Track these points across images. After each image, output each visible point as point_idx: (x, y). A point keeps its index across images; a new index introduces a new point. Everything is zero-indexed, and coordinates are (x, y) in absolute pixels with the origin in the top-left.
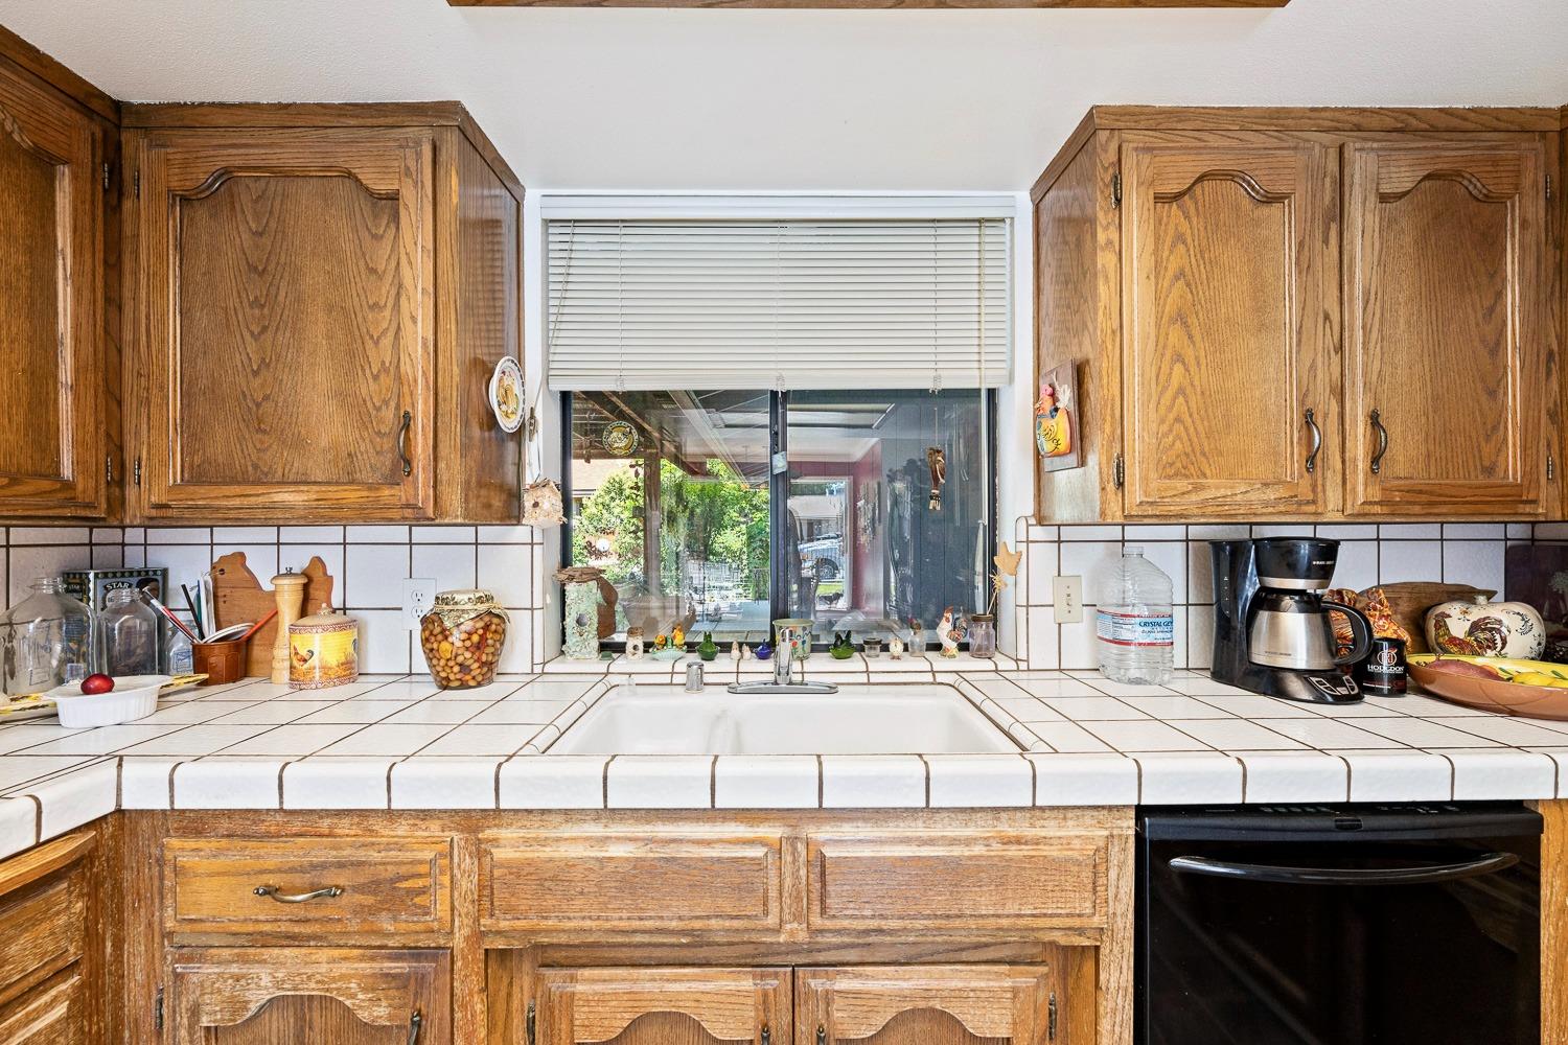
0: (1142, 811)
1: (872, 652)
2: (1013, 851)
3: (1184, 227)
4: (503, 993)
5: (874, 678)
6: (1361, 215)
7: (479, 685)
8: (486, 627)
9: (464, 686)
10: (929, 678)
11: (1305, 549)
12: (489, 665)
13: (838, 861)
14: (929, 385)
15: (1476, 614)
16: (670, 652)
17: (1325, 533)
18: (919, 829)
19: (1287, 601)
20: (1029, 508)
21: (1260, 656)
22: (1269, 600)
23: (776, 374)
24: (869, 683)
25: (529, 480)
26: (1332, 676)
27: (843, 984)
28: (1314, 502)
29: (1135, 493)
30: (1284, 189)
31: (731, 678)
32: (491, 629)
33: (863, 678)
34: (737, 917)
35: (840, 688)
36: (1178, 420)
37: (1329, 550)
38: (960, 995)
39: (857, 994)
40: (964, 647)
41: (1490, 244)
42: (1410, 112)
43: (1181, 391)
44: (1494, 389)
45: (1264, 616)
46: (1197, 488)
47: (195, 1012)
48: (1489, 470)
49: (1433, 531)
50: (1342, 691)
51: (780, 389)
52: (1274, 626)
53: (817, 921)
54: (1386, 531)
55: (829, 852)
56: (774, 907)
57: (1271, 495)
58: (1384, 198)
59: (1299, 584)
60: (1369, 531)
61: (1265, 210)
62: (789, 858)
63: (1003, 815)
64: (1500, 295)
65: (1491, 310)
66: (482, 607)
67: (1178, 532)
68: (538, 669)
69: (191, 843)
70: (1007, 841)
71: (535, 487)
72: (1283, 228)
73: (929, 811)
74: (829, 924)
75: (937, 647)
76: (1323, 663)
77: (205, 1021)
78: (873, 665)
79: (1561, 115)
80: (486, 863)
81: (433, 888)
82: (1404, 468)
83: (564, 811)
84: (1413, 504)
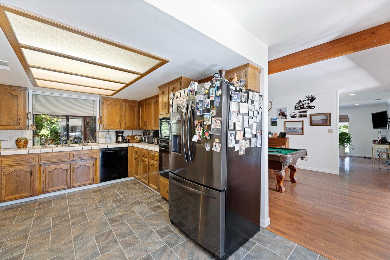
0: (100, 149)
2: (90, 152)
3: (110, 107)
6: (124, 107)
7: (25, 148)
8: (27, 141)
9: (23, 148)
11: (121, 132)
12: (26, 146)
14: (88, 116)
16: (52, 144)
17: (123, 131)
19: (120, 136)
20: (99, 128)
21: (118, 141)
22: (119, 136)
25: (30, 125)
26: (122, 141)
27: (75, 164)
28: (121, 128)
29: (105, 127)
32: (26, 142)
34: (65, 159)
36: (109, 122)
37: (123, 132)
38: (86, 163)
39: (77, 164)
40: (92, 142)
41: (134, 109)
43: (109, 119)
45: (118, 137)
46: (110, 127)
47: (4, 173)
48: (134, 126)
49: (132, 130)
51: (68, 115)
54: (128, 130)
55: (74, 154)
56: (69, 158)
57: (117, 128)
58: (126, 106)
59: (121, 135)
60: (126, 130)
61: (117, 106)
62: (70, 155)
63: (89, 150)
64: (135, 113)
66: (26, 139)
67: (114, 131)
68: (32, 147)
69: (3, 158)
71: (31, 125)
73: (83, 150)
74: (74, 159)
75: (89, 142)
76: (122, 140)
77: (5, 173)
78: (80, 144)
79: (139, 101)
80: (39, 157)
81: (34, 159)
82: (128, 126)
83: (48, 152)
84: (128, 129)
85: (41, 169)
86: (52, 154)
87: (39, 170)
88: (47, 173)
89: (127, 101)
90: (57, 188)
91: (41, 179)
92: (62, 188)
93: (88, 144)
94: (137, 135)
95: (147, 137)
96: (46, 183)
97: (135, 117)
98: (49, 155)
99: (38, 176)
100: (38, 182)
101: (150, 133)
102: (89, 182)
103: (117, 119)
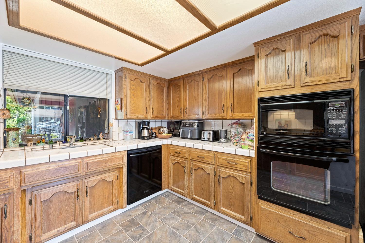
0: (127, 151)
1: (87, 140)
2: (113, 157)
3: (134, 84)
4: (24, 198)
5: (88, 144)
6: (151, 86)
10: (98, 143)
11: (147, 122)
13: (90, 162)
14: (98, 97)
15: (163, 129)
16: (42, 144)
17: (148, 121)
18: (101, 157)
19: (145, 129)
20: (114, 117)
21: (142, 135)
22: (143, 129)
23: (68, 92)
24: (88, 145)
26: (149, 137)
27: (90, 180)
28: (147, 117)
29: (128, 116)
30: (144, 82)
31: (59, 147)
33: (87, 144)
34: (74, 173)
35: (83, 146)
36: (133, 107)
37: (149, 123)
38: (106, 177)
39: (92, 180)
40: (104, 139)
41: (163, 91)
42: (156, 76)
43: (133, 104)
44: (163, 107)
45: (143, 130)
46: (135, 115)
48: (162, 114)
49: (161, 121)
50: (150, 138)
52: (144, 131)
53: (86, 171)
55: (88, 162)
56: (80, 171)
57: (143, 116)
58: (153, 85)
59: (146, 127)
60: (153, 121)
61: (142, 84)
62: (82, 164)
63: (112, 153)
64: (163, 97)
65: (163, 98)
67: (134, 121)
68: (2, 151)
70: (112, 156)
71: (1, 110)
72: (144, 85)
73: (103, 154)
74: (89, 171)
75: (99, 139)
76: (148, 135)
78: (88, 142)
79: (168, 80)
80: (23, 175)
81: (10, 182)
82: (155, 114)
83: (41, 164)
84: (156, 118)
85: (25, 198)
86: (49, 167)
87: (22, 200)
88: (39, 204)
89: (155, 78)
90: (58, 231)
91: (25, 220)
92: (66, 229)
93: (100, 141)
94: (162, 127)
95: (190, 131)
96: (35, 226)
97: (163, 102)
98: (43, 168)
99: (20, 214)
100: (21, 227)
101: (192, 125)
102: (111, 208)
103: (142, 103)
